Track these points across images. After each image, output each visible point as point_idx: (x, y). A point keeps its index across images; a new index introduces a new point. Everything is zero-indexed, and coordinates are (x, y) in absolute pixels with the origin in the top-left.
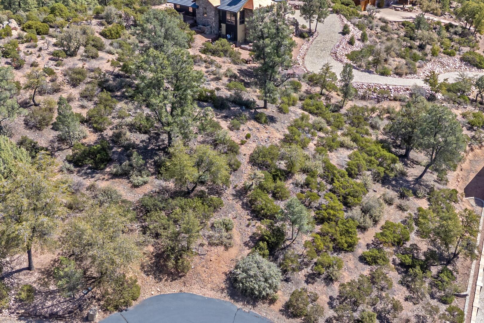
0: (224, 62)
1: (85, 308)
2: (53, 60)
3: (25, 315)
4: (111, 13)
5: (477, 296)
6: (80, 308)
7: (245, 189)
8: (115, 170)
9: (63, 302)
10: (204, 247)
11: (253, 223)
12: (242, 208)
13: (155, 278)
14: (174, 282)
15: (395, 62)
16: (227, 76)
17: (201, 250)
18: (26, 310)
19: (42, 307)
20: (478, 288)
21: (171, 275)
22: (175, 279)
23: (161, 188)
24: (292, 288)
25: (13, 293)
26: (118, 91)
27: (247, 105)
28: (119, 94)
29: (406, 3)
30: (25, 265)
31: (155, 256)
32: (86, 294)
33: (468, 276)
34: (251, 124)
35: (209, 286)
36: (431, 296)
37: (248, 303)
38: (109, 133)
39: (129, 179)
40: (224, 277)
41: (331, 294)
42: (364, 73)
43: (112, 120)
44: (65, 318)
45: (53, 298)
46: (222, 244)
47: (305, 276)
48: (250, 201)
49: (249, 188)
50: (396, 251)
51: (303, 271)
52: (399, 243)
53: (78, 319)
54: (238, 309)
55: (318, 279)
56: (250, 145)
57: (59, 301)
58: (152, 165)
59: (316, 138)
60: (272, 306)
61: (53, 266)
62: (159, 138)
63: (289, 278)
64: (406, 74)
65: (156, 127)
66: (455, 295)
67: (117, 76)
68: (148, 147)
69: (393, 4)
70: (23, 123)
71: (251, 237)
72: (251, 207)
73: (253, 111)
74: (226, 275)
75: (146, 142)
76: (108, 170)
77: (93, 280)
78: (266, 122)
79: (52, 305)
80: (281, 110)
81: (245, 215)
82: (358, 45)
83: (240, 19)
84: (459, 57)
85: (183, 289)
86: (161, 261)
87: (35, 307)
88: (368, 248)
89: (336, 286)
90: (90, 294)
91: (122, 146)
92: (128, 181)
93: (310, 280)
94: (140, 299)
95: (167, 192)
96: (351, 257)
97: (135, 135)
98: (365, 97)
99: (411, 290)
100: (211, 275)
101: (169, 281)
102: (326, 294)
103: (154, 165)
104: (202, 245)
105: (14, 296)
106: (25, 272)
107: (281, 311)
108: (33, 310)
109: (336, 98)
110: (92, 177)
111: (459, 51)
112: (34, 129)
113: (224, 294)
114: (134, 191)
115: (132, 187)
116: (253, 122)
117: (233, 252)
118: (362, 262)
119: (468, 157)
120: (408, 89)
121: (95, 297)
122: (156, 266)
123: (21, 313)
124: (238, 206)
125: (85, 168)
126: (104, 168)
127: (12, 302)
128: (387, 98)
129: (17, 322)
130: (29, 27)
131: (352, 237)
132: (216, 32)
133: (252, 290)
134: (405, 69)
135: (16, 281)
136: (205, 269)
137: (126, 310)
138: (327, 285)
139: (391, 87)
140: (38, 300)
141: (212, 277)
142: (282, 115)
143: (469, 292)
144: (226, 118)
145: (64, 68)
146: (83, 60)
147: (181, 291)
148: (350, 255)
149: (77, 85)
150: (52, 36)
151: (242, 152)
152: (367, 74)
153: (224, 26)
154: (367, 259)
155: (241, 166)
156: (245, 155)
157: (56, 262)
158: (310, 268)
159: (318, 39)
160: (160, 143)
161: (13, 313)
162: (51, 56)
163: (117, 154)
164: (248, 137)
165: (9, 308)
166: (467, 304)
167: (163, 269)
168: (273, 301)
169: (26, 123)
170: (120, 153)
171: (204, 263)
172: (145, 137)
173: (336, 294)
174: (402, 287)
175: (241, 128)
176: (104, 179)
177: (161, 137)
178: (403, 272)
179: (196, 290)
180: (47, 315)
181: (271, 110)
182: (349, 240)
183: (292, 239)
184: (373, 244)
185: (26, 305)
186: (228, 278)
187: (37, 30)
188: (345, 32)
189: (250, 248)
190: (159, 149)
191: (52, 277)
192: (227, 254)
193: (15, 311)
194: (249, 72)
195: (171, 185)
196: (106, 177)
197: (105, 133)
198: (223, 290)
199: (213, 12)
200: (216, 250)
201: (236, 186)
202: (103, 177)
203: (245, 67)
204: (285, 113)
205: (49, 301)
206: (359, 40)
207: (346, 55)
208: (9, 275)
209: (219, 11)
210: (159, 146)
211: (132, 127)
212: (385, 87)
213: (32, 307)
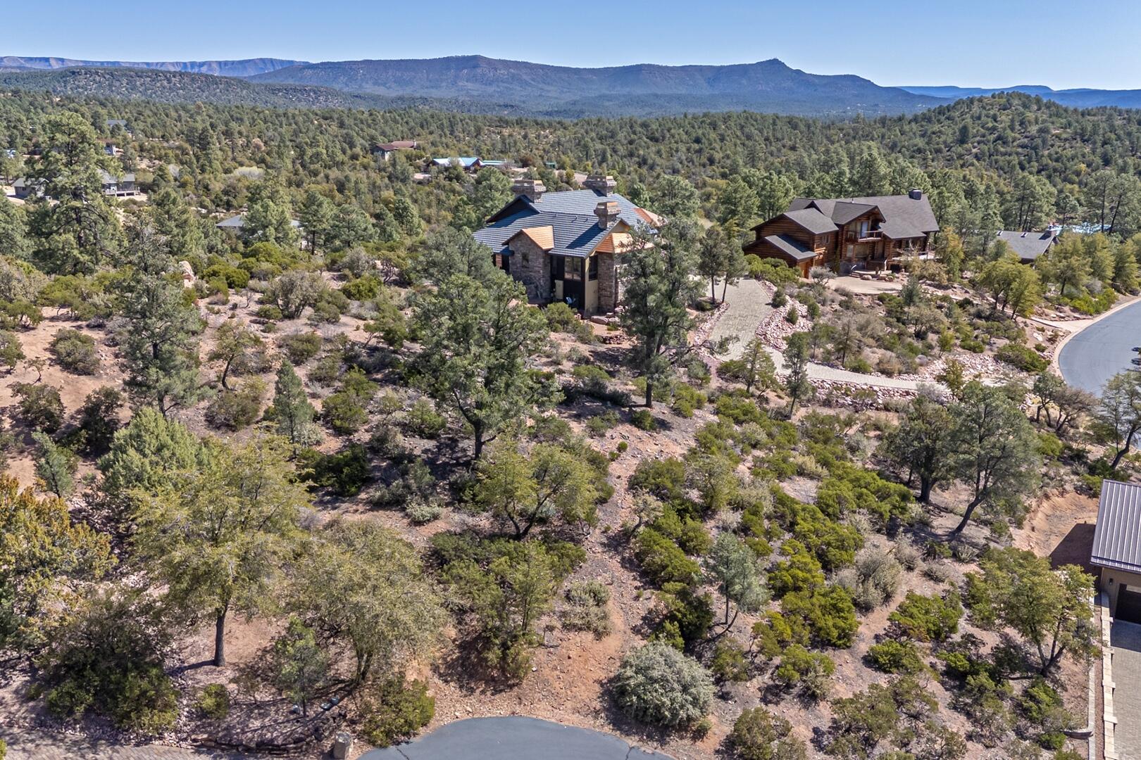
0: (564, 340)
1: (326, 734)
2: (259, 323)
3: (209, 743)
4: (358, 260)
5: (1110, 739)
6: (318, 733)
7: (625, 535)
8: (378, 494)
9: (283, 723)
10: (554, 633)
11: (647, 593)
12: (622, 567)
13: (461, 687)
14: (497, 696)
15: (876, 356)
16: (571, 360)
17: (548, 638)
18: (210, 733)
19: (242, 730)
20: (1109, 726)
21: (493, 684)
22: (501, 691)
23: (465, 528)
24: (734, 710)
25: (185, 702)
26: (378, 372)
27: (617, 400)
28: (379, 376)
29: (881, 268)
30: (208, 656)
31: (459, 646)
32: (328, 710)
33: (1086, 700)
34: (625, 429)
35: (569, 704)
36: (1017, 734)
37: (650, 737)
38: (363, 436)
39: (404, 509)
40: (597, 688)
41: (815, 723)
42: (821, 367)
43: (370, 417)
44: (288, 752)
45: (263, 716)
46: (588, 627)
47: (759, 689)
48: (637, 555)
49: (634, 531)
50: (934, 650)
51: (754, 680)
52: (938, 635)
53: (313, 754)
54: (631, 748)
55: (786, 696)
56: (627, 462)
57: (275, 721)
58: (445, 490)
59: (750, 458)
60: (698, 743)
61: (261, 659)
62: (457, 446)
63: (728, 693)
64: (900, 373)
65: (450, 429)
66: (1066, 734)
67: (374, 350)
68: (437, 460)
69: (856, 269)
70: (203, 419)
71: (644, 618)
72: (639, 566)
73: (627, 409)
74: (602, 685)
75: (433, 453)
76: (363, 496)
77: (340, 686)
78: (653, 428)
79: (262, 728)
80: (677, 412)
81: (630, 580)
82: (803, 325)
83: (590, 270)
84: (991, 354)
85: (518, 709)
86: (473, 656)
87: (228, 729)
88: (877, 642)
89: (823, 710)
90: (335, 710)
91: (388, 458)
92: (402, 514)
93: (770, 697)
94: (433, 724)
95: (477, 534)
96: (847, 657)
97: (412, 441)
98: (830, 402)
99: (975, 721)
100: (571, 684)
101: (489, 693)
102: (807, 724)
103: (449, 490)
104: (550, 628)
105: (187, 709)
106: (207, 668)
107: (717, 752)
108: (225, 736)
109: (777, 401)
110: (334, 508)
111: (989, 344)
112: (224, 429)
113: (600, 721)
114: (414, 531)
115: (410, 524)
116: (628, 427)
117: (612, 644)
118: (870, 667)
119: (1042, 509)
120: (908, 393)
121: (345, 716)
122: (463, 665)
123: (201, 740)
124: (614, 563)
125: (320, 494)
126: (357, 494)
127: (184, 719)
128: (871, 405)
129: (192, 756)
130: (215, 274)
131: (846, 619)
132: (544, 295)
133: (658, 708)
134: (896, 365)
135: (190, 682)
136: (558, 673)
137: (407, 743)
138: (806, 707)
139: (875, 388)
140: (234, 718)
141: (574, 689)
142: (680, 420)
143: (1091, 728)
144: (578, 417)
145: (278, 335)
146: (311, 325)
147: (513, 713)
148: (845, 655)
149: (302, 362)
150: (254, 290)
151: (614, 473)
152: (827, 368)
153: (559, 283)
154: (881, 660)
155: (615, 495)
156: (619, 477)
157: (268, 652)
158: (767, 676)
159: (728, 312)
160: (459, 455)
161: (185, 739)
162: (254, 318)
163: (379, 471)
164: (622, 448)
165: (177, 731)
166: (1092, 751)
167: (477, 671)
168: (700, 734)
169: (211, 420)
170: (385, 469)
171: (555, 663)
172: (430, 444)
173: (825, 725)
174: (956, 715)
175: (608, 435)
176: (357, 511)
177: (460, 445)
178: (954, 687)
179: (543, 712)
180: (253, 745)
181: (659, 410)
182: (841, 623)
183: (726, 623)
184: (886, 634)
185: (210, 725)
186: (605, 691)
187: (227, 279)
188: (777, 303)
189: (645, 637)
190: (458, 464)
191: (259, 679)
192: (599, 646)
193: (189, 735)
194: (611, 355)
195: (484, 521)
196: (361, 508)
197: (355, 437)
198: (597, 712)
199: (541, 260)
200: (578, 639)
201: (607, 529)
202: (355, 507)
203: (602, 348)
204: (685, 417)
205: (256, 719)
206: (803, 317)
207: (784, 339)
208: (178, 672)
209: (552, 256)
210: (457, 459)
211: (407, 428)
212: (865, 387)
213: (223, 730)
